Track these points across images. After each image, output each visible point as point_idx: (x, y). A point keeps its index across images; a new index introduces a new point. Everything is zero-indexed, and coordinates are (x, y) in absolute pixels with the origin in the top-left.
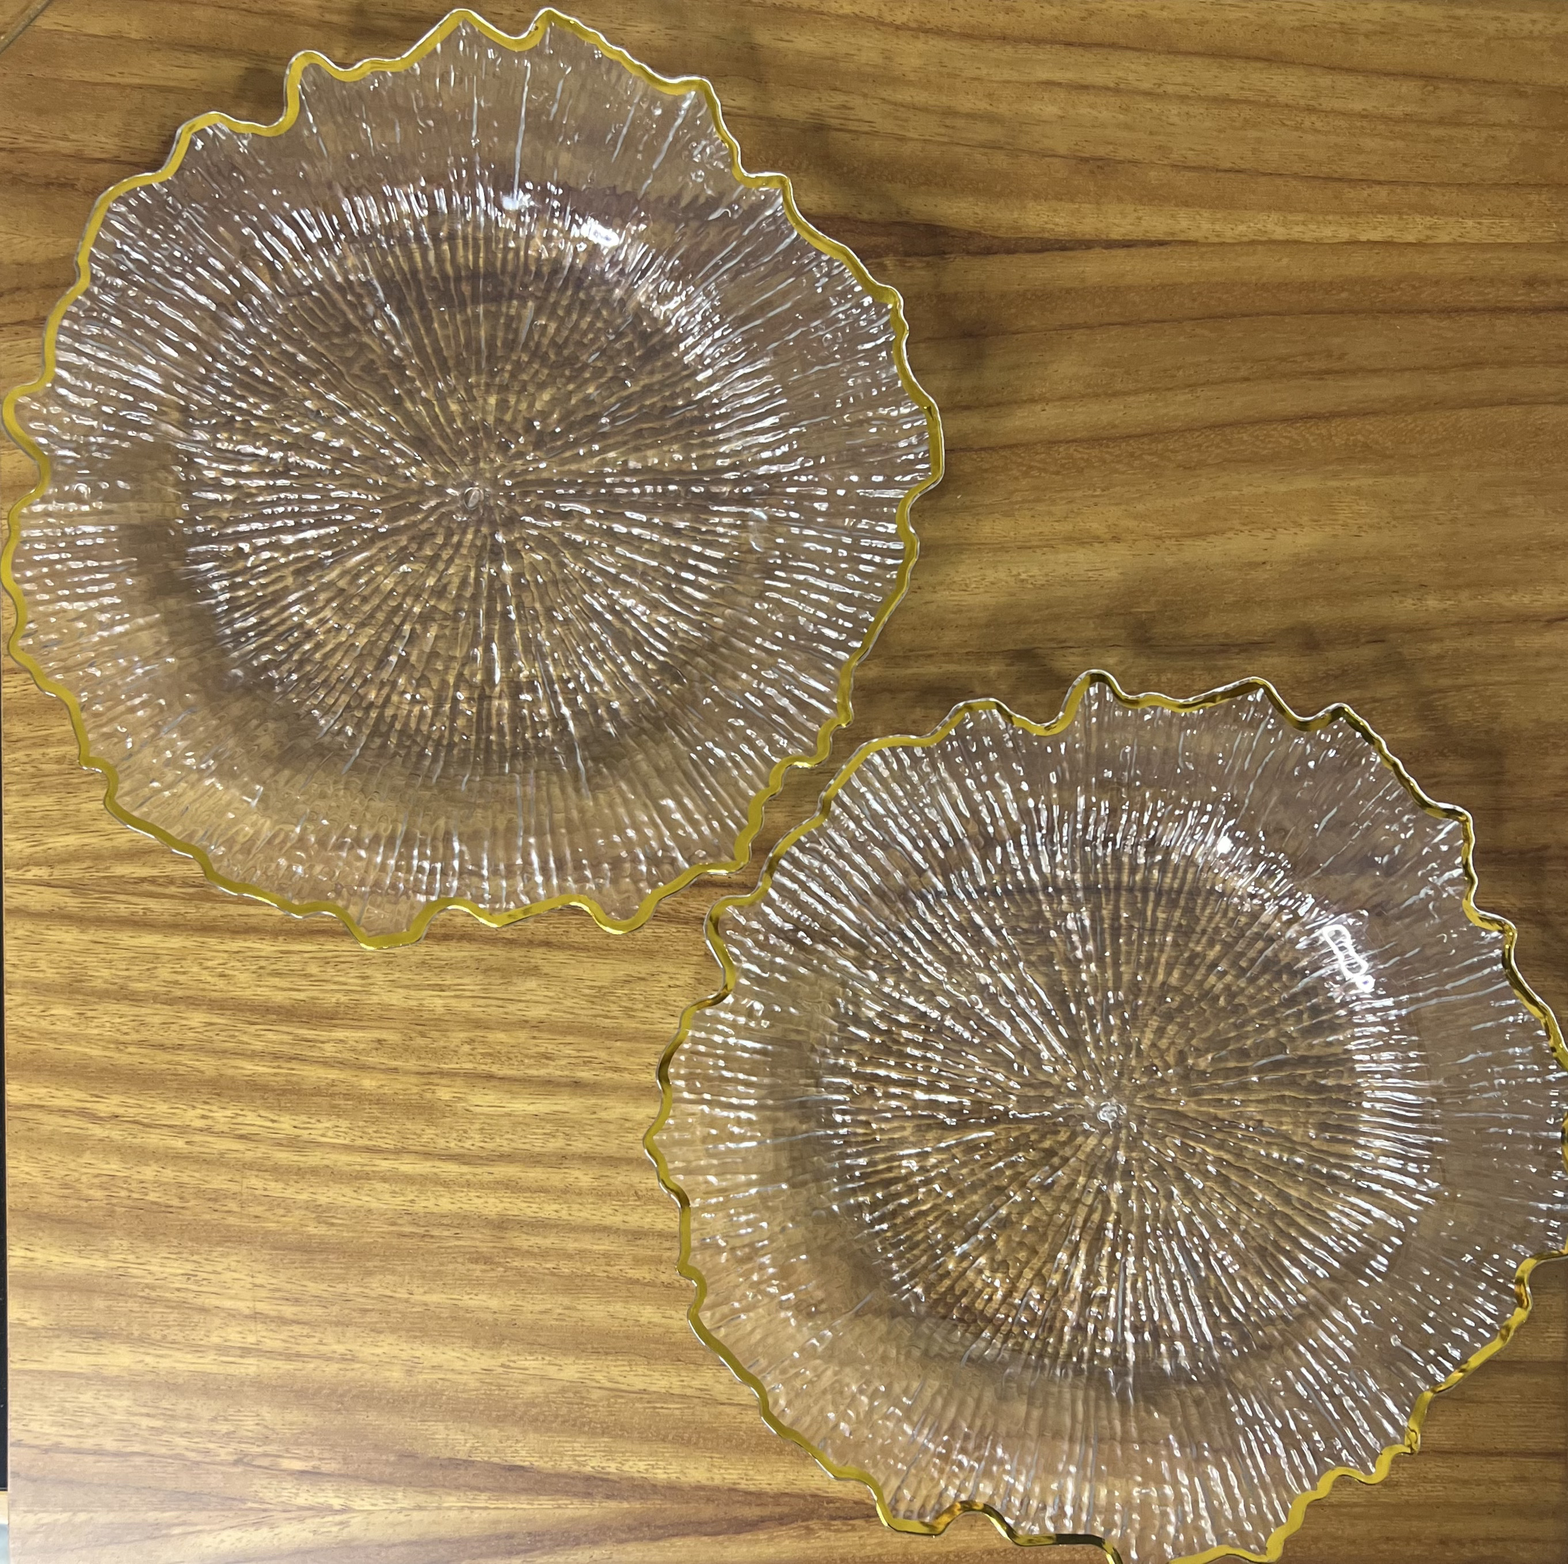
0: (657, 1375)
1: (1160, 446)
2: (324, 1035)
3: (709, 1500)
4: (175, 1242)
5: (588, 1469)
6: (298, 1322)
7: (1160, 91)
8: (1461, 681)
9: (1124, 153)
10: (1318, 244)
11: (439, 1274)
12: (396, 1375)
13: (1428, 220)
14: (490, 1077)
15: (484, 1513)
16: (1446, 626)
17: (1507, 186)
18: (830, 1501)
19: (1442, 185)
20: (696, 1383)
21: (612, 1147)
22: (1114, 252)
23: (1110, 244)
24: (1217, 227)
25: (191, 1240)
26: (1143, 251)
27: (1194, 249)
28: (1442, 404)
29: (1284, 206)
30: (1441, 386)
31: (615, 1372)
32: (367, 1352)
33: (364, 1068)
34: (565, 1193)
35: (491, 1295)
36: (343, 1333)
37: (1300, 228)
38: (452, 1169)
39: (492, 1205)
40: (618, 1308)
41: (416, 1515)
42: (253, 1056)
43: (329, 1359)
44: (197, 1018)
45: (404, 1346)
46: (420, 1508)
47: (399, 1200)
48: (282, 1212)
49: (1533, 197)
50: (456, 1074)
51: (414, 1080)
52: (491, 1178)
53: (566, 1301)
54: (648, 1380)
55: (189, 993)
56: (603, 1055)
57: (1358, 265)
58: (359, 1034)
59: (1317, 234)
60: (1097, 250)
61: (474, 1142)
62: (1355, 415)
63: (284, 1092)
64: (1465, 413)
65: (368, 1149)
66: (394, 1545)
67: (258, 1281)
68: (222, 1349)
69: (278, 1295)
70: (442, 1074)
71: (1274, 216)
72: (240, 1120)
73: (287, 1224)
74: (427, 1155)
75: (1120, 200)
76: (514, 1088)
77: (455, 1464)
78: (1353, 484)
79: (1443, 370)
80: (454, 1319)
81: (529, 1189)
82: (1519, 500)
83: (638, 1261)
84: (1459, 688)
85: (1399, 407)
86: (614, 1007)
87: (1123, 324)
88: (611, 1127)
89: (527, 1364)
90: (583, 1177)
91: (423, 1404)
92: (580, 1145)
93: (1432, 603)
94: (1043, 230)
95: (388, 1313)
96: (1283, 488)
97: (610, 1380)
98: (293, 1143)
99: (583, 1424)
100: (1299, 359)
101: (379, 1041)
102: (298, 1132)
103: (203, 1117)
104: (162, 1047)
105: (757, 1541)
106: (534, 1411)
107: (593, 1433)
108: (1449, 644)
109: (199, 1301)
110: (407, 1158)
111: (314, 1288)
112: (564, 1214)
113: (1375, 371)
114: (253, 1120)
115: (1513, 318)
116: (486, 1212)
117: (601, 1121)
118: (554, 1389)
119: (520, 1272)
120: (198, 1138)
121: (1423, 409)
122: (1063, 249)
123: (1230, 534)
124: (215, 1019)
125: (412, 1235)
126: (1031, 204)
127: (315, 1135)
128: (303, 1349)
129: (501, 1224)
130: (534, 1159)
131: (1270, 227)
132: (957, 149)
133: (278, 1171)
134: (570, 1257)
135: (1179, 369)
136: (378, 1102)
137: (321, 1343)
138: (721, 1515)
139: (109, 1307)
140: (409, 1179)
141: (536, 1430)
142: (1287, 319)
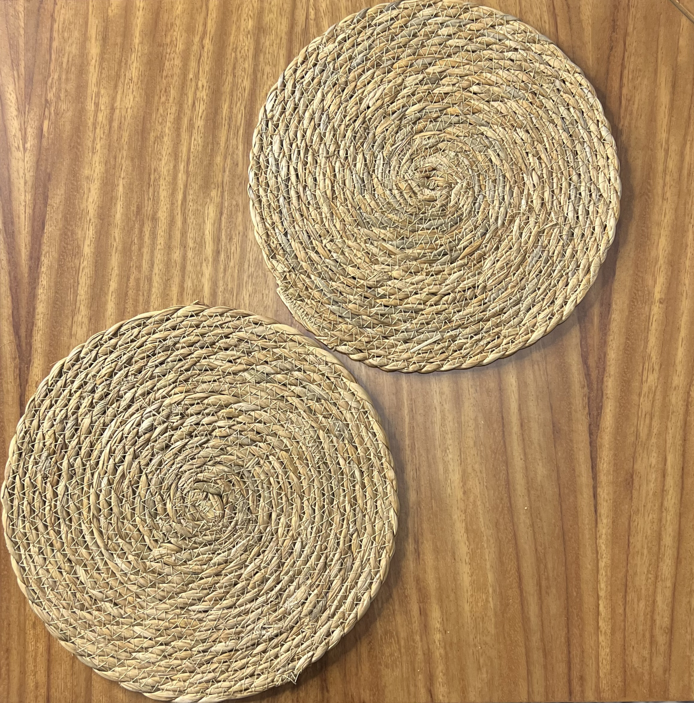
0: (86, 289)
1: (506, 512)
2: (240, 140)
3: (28, 313)
4: (147, 74)
5: (43, 258)
6: (110, 128)
7: (664, 510)
8: (403, 650)
9: (635, 493)
10: (597, 582)
11: (132, 191)
12: (86, 172)
13: (609, 631)
14: (221, 214)
15: (23, 212)
16: (428, 643)
17: (624, 667)
18: (28, 368)
19: (625, 637)
20: (82, 307)
21: (189, 268)
22: (592, 490)
23: (595, 488)
24: (604, 536)
25: (148, 80)
26: (592, 503)
27: (594, 526)
28: (527, 639)
29: (614, 566)
30: (535, 639)
31: (87, 270)
32: (97, 158)
33: (225, 158)
34: (169, 248)
35: (122, 214)
36: (105, 148)
37: (604, 574)
38: (180, 197)
39: (163, 215)
40: (116, 272)
41: (22, 181)
42: (231, 108)
43: (93, 142)
44: (247, 83)
45: (99, 176)
46: (25, 183)
47: (166, 173)
48: (160, 121)
49: (620, 679)
50: (222, 198)
51: (220, 180)
52: (176, 214)
53: (119, 248)
54: (84, 285)
55: (259, 80)
56: (232, 264)
57: (588, 600)
58: (240, 156)
59: (601, 580)
60: (593, 483)
61: (191, 206)
62: (521, 599)
63: (214, 122)
64: (524, 650)
65: (188, 159)
66: (9, 171)
67: (129, 110)
68: (98, 94)
69: (123, 119)
70: (223, 192)
71: (609, 562)
72: (202, 102)
73: (155, 124)
74: (186, 186)
75: (615, 492)
76: (216, 224)
77: (46, 198)
78: (491, 599)
79: (542, 640)
80: (112, 198)
81: (170, 231)
82: (485, 676)
83: (138, 280)
84: (400, 650)
85: (525, 620)
86: (253, 269)
87: (560, 494)
88: (199, 268)
89: (91, 230)
90: (176, 255)
91: (72, 184)
92: (190, 254)
93: (438, 636)
94: (600, 458)
95: (114, 168)
96: (488, 567)
97: (83, 268)
98: (191, 126)
99: (63, 256)
100: (546, 574)
101: (237, 164)
102: (196, 128)
103: (203, 86)
104: (234, 68)
105: (9, 335)
106: (69, 234)
107: (59, 261)
108: (419, 644)
109: (120, 85)
110: (184, 178)
111: (126, 136)
112: (159, 247)
113: (541, 608)
114: (201, 108)
115: (566, 671)
116: (160, 212)
117: (201, 263)
118: (79, 243)
119: (132, 228)
120: (194, 84)
121: (525, 630)
122: (592, 468)
123: (467, 543)
124: (247, 92)
125: (150, 179)
126: (612, 452)
127: (195, 136)
128: (98, 130)
129: (154, 219)
130: (184, 234)
131: (604, 560)
132: (636, 420)
133: (178, 119)
134: (140, 250)
135: (541, 520)
136: (210, 164)
137: (101, 138)
138: (22, 319)
139: (117, 44)
140: (175, 178)
141: (61, 235)
142: (563, 568)
